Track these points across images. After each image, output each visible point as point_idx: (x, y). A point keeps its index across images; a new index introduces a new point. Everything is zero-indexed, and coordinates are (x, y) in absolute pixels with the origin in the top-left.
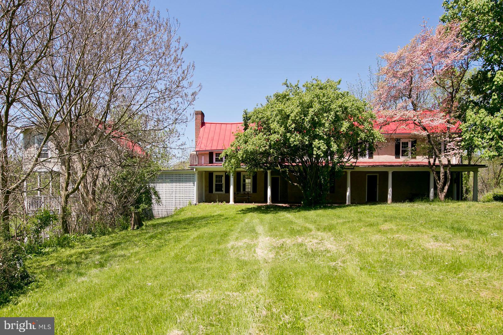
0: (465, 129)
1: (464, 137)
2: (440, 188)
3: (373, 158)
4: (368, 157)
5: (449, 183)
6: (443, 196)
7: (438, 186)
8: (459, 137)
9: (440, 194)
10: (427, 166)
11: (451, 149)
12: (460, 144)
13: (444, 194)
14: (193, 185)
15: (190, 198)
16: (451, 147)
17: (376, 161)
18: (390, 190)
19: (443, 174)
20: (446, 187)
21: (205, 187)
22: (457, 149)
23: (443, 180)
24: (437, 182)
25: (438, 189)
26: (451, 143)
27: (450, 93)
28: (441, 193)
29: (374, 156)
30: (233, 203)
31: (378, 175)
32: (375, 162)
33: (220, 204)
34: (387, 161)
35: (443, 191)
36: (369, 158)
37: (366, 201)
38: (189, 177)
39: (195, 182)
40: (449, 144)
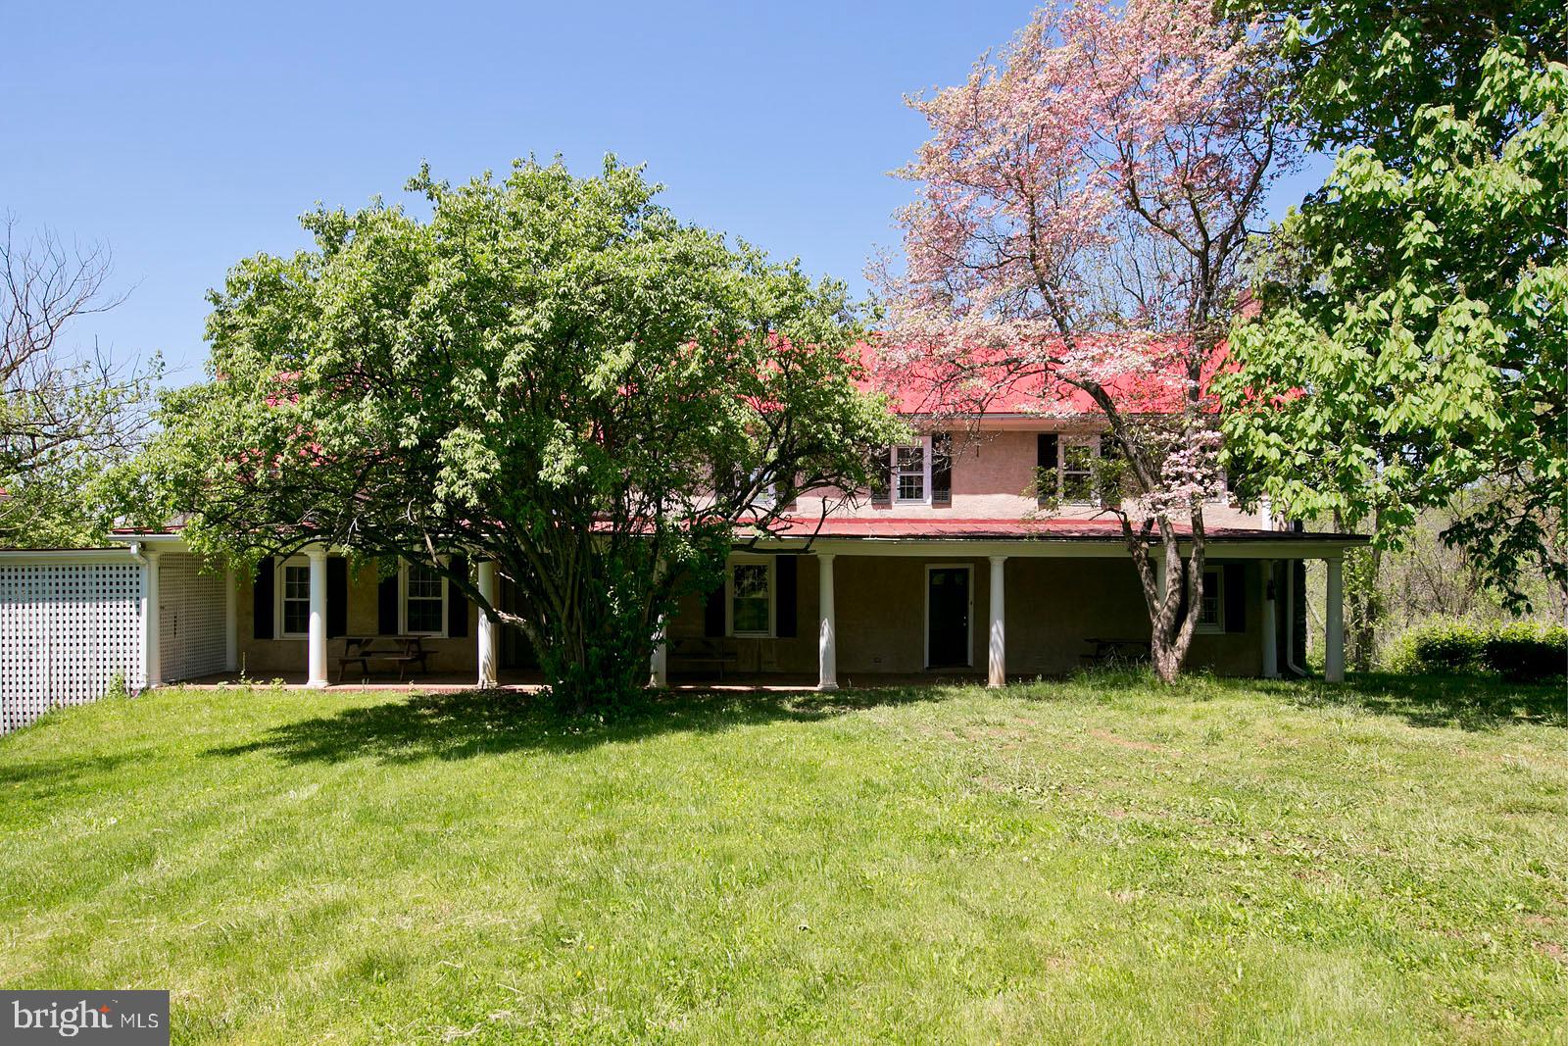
0: (1233, 397)
1: (1227, 428)
2: (1162, 630)
3: (949, 505)
4: (929, 501)
5: (1196, 612)
6: (1173, 664)
7: (1155, 621)
8: (1214, 426)
9: (1160, 653)
10: (1117, 538)
11: (1178, 476)
12: (1216, 459)
13: (1178, 654)
14: (134, 610)
15: (121, 663)
16: (1179, 469)
17: (963, 517)
18: (997, 631)
19: (1175, 576)
20: (1188, 628)
21: (239, 614)
22: (1204, 477)
23: (1177, 597)
24: (1153, 608)
25: (1156, 633)
26: (1182, 452)
27: (1196, 253)
28: (1165, 651)
29: (955, 498)
30: (322, 684)
31: (971, 567)
32: (958, 521)
33: (258, 686)
34: (1007, 518)
35: (1173, 643)
36: (935, 505)
37: (927, 665)
38: (114, 580)
39: (144, 602)
40: (1174, 457)
